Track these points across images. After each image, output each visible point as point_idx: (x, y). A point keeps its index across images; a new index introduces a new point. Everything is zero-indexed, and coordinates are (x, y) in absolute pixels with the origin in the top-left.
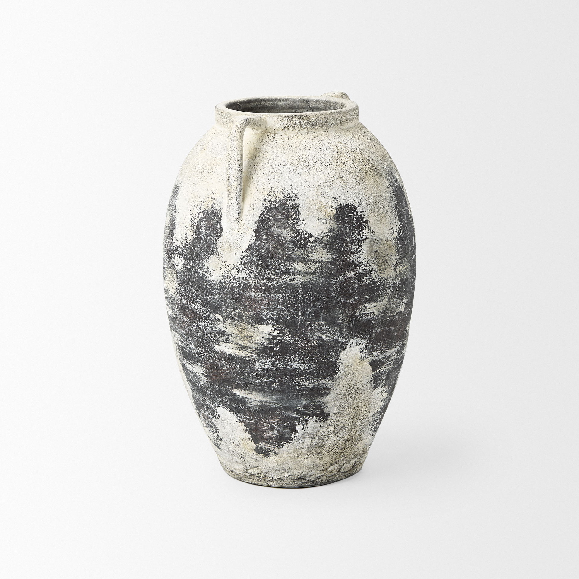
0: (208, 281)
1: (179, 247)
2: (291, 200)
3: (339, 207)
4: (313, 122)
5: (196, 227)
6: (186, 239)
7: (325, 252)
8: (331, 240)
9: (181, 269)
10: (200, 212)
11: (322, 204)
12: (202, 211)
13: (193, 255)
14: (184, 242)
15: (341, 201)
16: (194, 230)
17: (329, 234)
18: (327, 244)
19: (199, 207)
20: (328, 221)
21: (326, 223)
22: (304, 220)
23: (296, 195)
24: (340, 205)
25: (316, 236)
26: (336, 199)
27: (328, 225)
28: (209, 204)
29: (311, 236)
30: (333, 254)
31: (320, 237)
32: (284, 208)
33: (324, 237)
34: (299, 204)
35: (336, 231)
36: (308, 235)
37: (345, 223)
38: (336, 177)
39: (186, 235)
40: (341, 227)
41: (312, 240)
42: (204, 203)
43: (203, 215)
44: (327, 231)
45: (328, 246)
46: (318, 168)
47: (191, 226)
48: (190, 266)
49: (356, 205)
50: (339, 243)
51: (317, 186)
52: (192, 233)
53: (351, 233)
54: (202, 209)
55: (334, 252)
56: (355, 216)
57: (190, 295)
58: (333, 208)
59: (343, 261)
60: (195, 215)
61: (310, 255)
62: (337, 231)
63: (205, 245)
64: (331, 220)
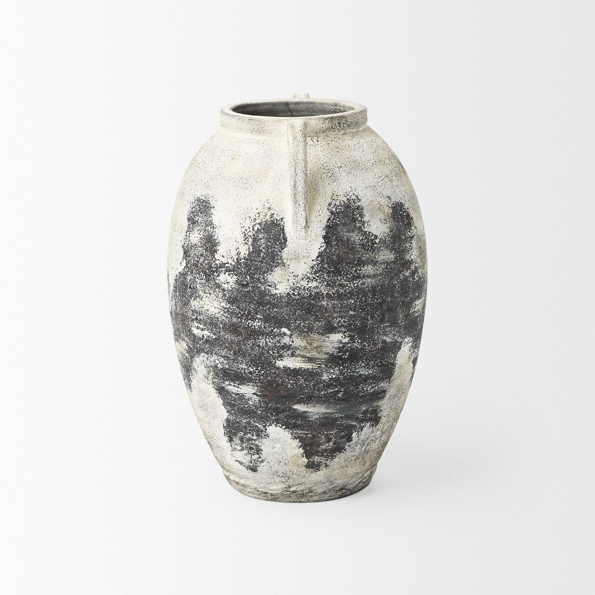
0: (272, 295)
1: (228, 263)
2: (354, 202)
3: (393, 206)
4: (349, 122)
5: (252, 240)
6: (239, 254)
7: (389, 252)
8: (392, 240)
9: (232, 287)
10: (256, 224)
11: (380, 204)
12: (258, 223)
13: (250, 269)
14: (235, 258)
15: (393, 200)
16: (250, 243)
17: (390, 233)
18: (390, 244)
19: (252, 218)
20: (388, 220)
21: (386, 223)
22: (369, 221)
23: (358, 197)
24: (393, 204)
25: (380, 237)
26: (389, 198)
27: (388, 225)
28: (266, 215)
29: (376, 237)
30: (395, 253)
31: (383, 238)
32: (350, 211)
33: (387, 238)
34: (362, 206)
35: (395, 230)
36: (374, 236)
37: (400, 222)
38: (384, 176)
39: (237, 250)
40: (397, 226)
41: (377, 241)
42: (259, 214)
43: (261, 227)
44: (387, 231)
45: (390, 245)
46: (368, 168)
47: (245, 240)
48: (246, 281)
49: (403, 202)
50: (398, 242)
51: (373, 186)
52: (246, 247)
53: (404, 232)
54: (258, 221)
55: (395, 251)
56: (405, 214)
57: (246, 313)
58: (389, 207)
59: (402, 259)
60: (249, 227)
61: (377, 256)
62: (396, 230)
63: (267, 257)
64: (390, 219)
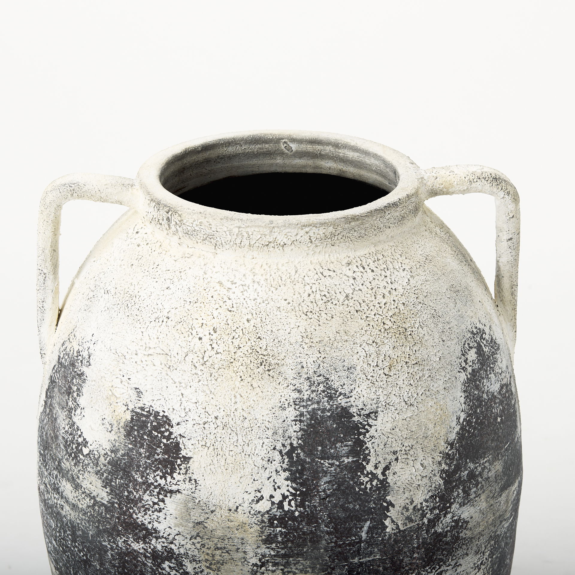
2: (82, 361)
3: (139, 411)
7: (99, 483)
8: (110, 467)
11: (114, 392)
15: (147, 401)
17: (109, 453)
18: (104, 471)
20: (115, 428)
21: (110, 432)
22: (84, 408)
23: (89, 358)
24: (142, 409)
25: (91, 448)
26: (139, 393)
27: (112, 436)
29: (85, 443)
30: (110, 494)
31: (96, 453)
32: (71, 373)
33: (102, 456)
34: (87, 377)
35: (120, 453)
36: (82, 439)
37: (142, 446)
38: (158, 351)
40: (131, 450)
41: (86, 451)
44: (108, 446)
45: (105, 475)
46: (141, 321)
49: (174, 419)
50: (122, 478)
51: (120, 355)
53: (146, 469)
55: (111, 490)
56: (165, 441)
58: (128, 409)
59: (124, 513)
61: (81, 476)
62: (123, 455)
64: (119, 429)
